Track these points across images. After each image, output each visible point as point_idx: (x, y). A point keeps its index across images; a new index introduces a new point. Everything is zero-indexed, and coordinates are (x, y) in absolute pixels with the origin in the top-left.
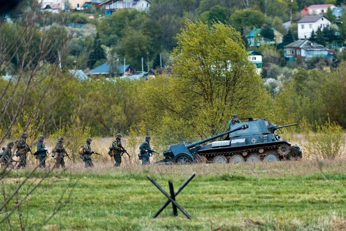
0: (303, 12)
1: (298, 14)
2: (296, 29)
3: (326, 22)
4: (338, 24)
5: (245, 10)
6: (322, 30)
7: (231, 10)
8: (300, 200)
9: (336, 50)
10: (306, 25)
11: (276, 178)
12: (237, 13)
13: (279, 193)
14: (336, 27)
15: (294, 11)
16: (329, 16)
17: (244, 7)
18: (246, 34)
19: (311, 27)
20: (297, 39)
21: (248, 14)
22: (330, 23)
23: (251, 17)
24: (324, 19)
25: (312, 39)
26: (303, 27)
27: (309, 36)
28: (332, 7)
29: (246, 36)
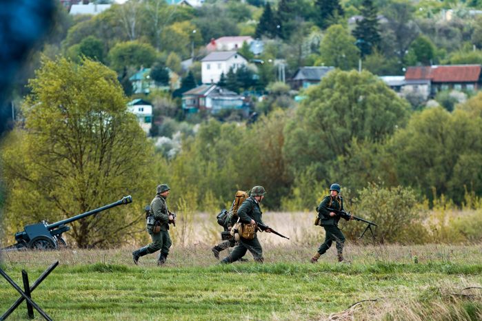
0: (209, 46)
1: (202, 49)
2: (200, 69)
3: (240, 61)
4: (257, 64)
5: (130, 43)
6: (235, 71)
7: (110, 42)
8: (201, 299)
9: (255, 100)
10: (214, 65)
11: (170, 270)
12: (118, 47)
13: (173, 290)
14: (253, 67)
15: (197, 45)
16: (245, 53)
17: (128, 39)
18: (131, 76)
19: (219, 67)
20: (201, 83)
21: (133, 49)
22: (245, 62)
23: (139, 52)
24: (239, 57)
25: (221, 84)
26: (209, 67)
27: (217, 80)
28: (249, 40)
29: (131, 79)
